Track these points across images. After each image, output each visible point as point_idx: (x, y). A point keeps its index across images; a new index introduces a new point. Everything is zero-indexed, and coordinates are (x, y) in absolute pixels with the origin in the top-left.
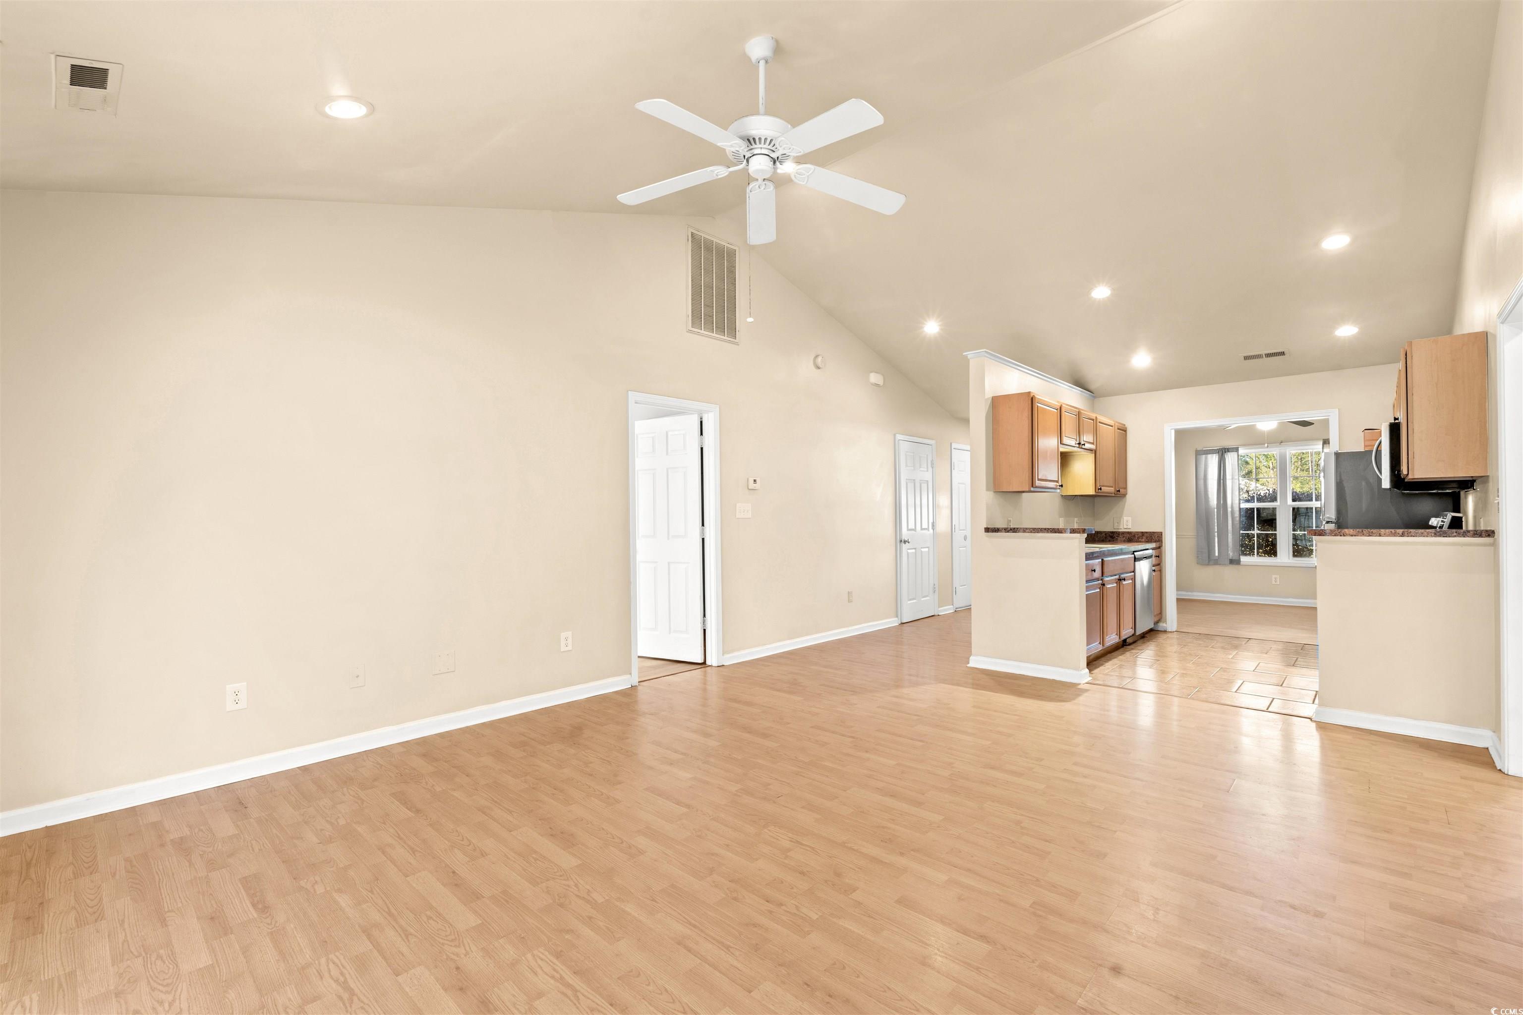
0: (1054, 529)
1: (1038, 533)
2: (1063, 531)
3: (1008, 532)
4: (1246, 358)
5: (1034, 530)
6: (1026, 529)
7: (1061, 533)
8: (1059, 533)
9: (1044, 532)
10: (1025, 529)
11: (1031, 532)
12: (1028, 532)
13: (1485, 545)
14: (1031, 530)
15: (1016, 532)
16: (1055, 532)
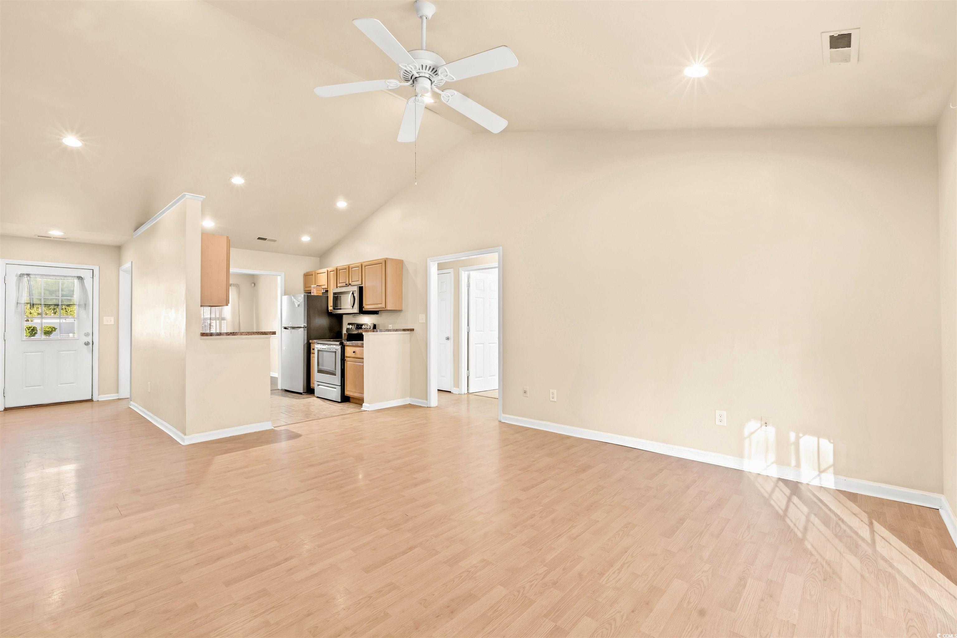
0: (262, 332)
1: (251, 335)
2: (268, 333)
3: (229, 335)
4: (259, 238)
5: (248, 333)
6: (243, 332)
7: (267, 334)
8: (265, 335)
9: (256, 335)
10: (241, 333)
11: (246, 335)
12: (244, 335)
13: (402, 334)
14: (247, 333)
15: (235, 335)
16: (263, 334)
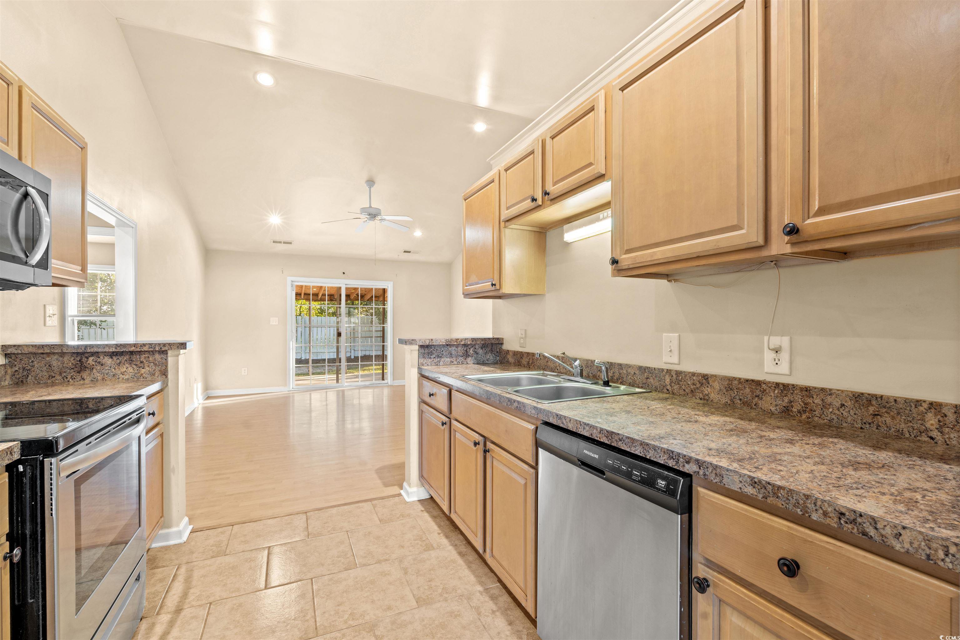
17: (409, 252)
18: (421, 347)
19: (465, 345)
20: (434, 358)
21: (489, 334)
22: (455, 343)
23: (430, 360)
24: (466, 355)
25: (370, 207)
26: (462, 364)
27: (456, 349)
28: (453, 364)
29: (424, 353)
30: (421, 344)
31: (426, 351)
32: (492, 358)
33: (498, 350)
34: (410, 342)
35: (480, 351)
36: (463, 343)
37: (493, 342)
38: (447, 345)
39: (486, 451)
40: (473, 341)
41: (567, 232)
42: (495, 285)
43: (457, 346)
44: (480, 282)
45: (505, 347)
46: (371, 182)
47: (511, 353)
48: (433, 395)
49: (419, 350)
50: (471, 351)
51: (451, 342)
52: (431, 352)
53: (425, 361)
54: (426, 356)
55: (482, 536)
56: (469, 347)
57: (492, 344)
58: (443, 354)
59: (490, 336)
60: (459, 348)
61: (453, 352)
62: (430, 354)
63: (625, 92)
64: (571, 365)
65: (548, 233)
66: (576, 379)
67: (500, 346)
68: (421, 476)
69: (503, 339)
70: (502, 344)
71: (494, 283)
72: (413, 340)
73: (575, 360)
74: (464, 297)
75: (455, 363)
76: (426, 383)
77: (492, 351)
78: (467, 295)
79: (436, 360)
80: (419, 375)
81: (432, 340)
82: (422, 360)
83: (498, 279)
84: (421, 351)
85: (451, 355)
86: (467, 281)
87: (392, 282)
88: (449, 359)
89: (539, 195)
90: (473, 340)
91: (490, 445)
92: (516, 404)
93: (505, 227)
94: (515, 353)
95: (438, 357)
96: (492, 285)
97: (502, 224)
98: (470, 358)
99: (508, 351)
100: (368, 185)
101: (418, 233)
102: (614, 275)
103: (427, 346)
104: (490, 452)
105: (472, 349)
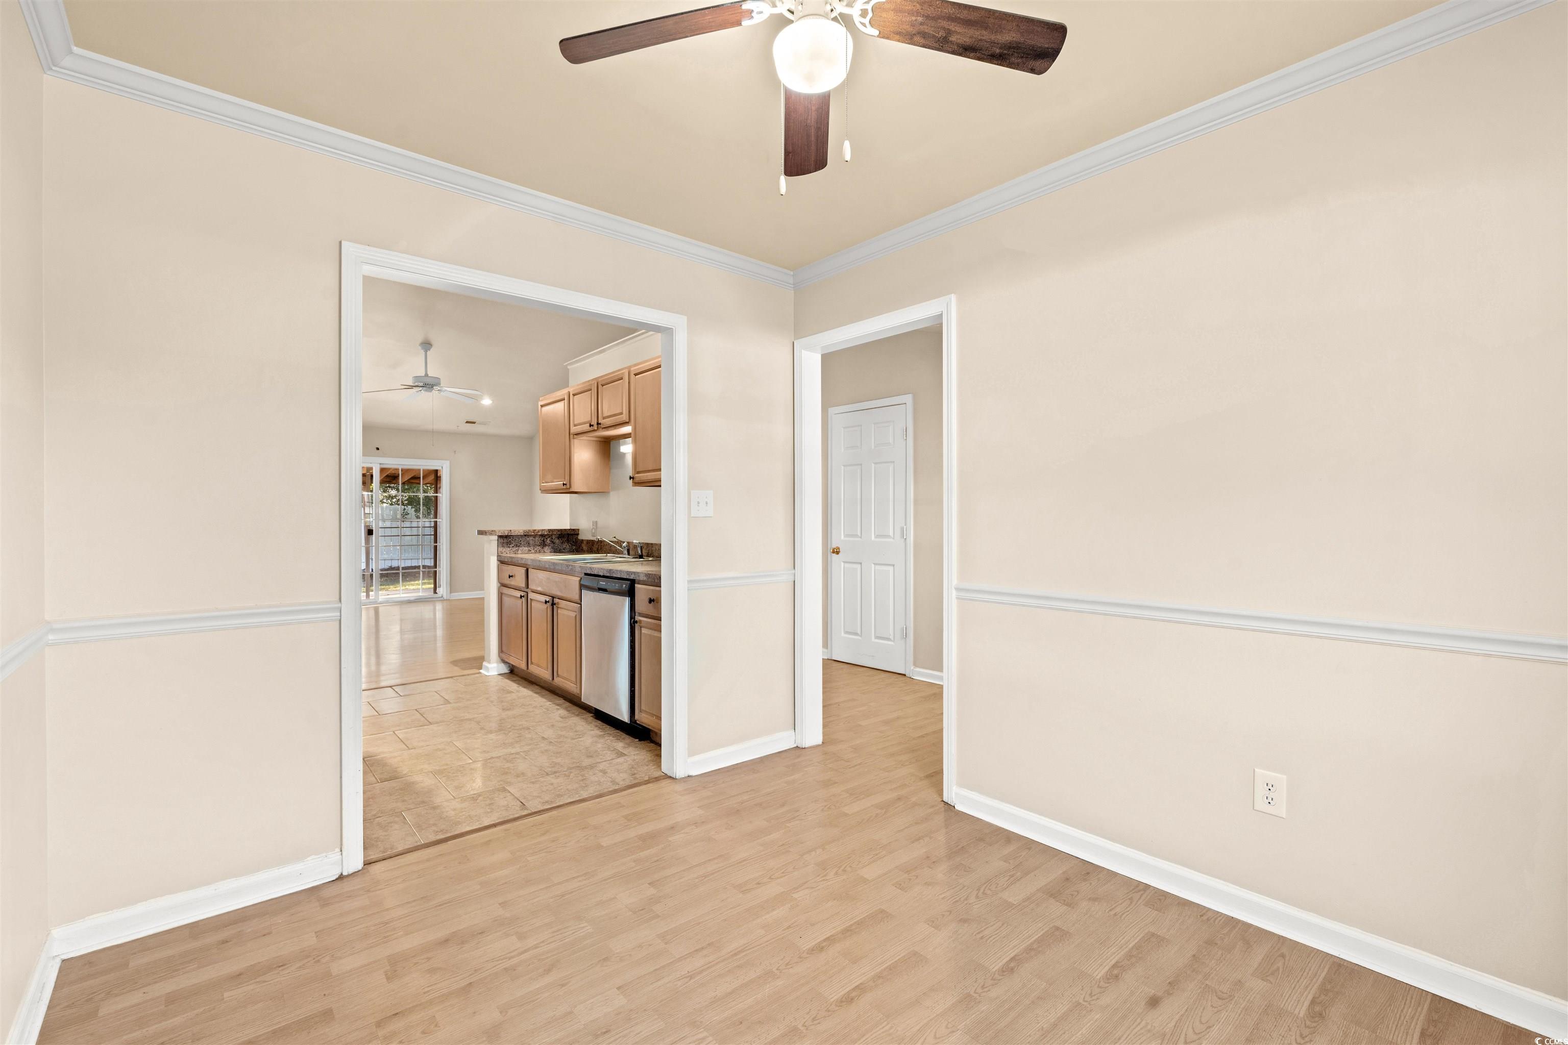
17: (474, 423)
18: (500, 537)
19: (542, 536)
20: (513, 547)
21: (566, 525)
22: (533, 534)
23: (508, 549)
24: (543, 545)
25: (426, 375)
26: (540, 552)
27: (534, 539)
28: (531, 552)
29: (503, 543)
30: (500, 534)
31: (505, 541)
32: (568, 547)
33: (574, 540)
34: (492, 533)
35: (557, 541)
36: (540, 533)
37: (569, 532)
38: (525, 535)
39: (553, 604)
40: (549, 532)
41: (622, 445)
42: (566, 485)
43: (535, 536)
44: (555, 480)
45: (580, 537)
46: (427, 345)
47: (585, 542)
48: (512, 576)
49: (498, 540)
50: (548, 541)
51: (528, 533)
52: (510, 542)
53: (504, 550)
54: (505, 545)
55: (551, 671)
56: (546, 537)
57: (568, 534)
58: (521, 544)
59: (568, 527)
60: (537, 538)
61: (531, 542)
62: (510, 543)
63: (637, 377)
64: (621, 546)
65: (611, 443)
66: (624, 556)
67: (576, 536)
68: (501, 650)
69: (578, 530)
70: (578, 534)
71: (565, 482)
72: (492, 531)
73: (624, 542)
74: (541, 493)
75: (533, 551)
76: (505, 567)
77: (568, 541)
78: (546, 491)
79: (515, 549)
80: (499, 563)
81: (510, 531)
82: (501, 549)
83: (569, 480)
84: (500, 541)
85: (529, 544)
86: (543, 479)
87: (449, 462)
88: (527, 548)
89: (594, 422)
90: (550, 530)
91: (556, 600)
92: (570, 567)
93: (574, 438)
94: (588, 542)
95: (517, 546)
96: (564, 484)
97: (571, 436)
98: (547, 547)
99: (582, 540)
100: (423, 349)
101: (487, 401)
102: (633, 486)
103: (506, 537)
104: (556, 605)
105: (549, 539)
